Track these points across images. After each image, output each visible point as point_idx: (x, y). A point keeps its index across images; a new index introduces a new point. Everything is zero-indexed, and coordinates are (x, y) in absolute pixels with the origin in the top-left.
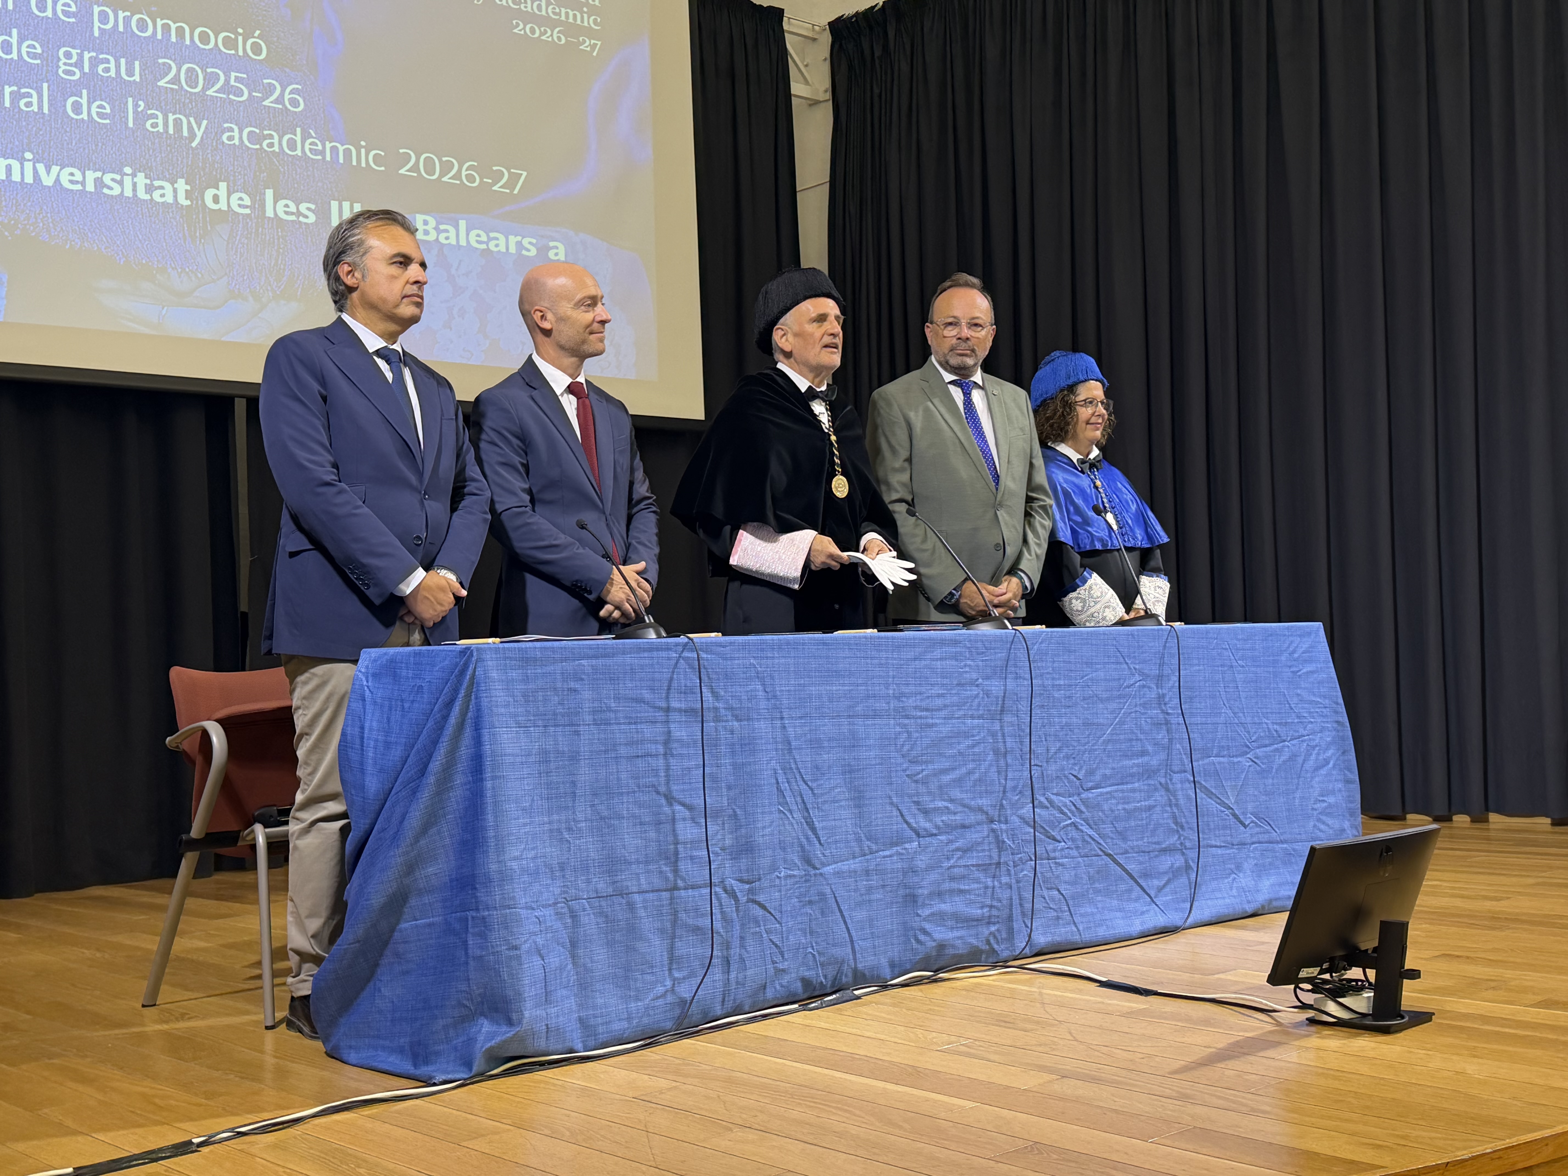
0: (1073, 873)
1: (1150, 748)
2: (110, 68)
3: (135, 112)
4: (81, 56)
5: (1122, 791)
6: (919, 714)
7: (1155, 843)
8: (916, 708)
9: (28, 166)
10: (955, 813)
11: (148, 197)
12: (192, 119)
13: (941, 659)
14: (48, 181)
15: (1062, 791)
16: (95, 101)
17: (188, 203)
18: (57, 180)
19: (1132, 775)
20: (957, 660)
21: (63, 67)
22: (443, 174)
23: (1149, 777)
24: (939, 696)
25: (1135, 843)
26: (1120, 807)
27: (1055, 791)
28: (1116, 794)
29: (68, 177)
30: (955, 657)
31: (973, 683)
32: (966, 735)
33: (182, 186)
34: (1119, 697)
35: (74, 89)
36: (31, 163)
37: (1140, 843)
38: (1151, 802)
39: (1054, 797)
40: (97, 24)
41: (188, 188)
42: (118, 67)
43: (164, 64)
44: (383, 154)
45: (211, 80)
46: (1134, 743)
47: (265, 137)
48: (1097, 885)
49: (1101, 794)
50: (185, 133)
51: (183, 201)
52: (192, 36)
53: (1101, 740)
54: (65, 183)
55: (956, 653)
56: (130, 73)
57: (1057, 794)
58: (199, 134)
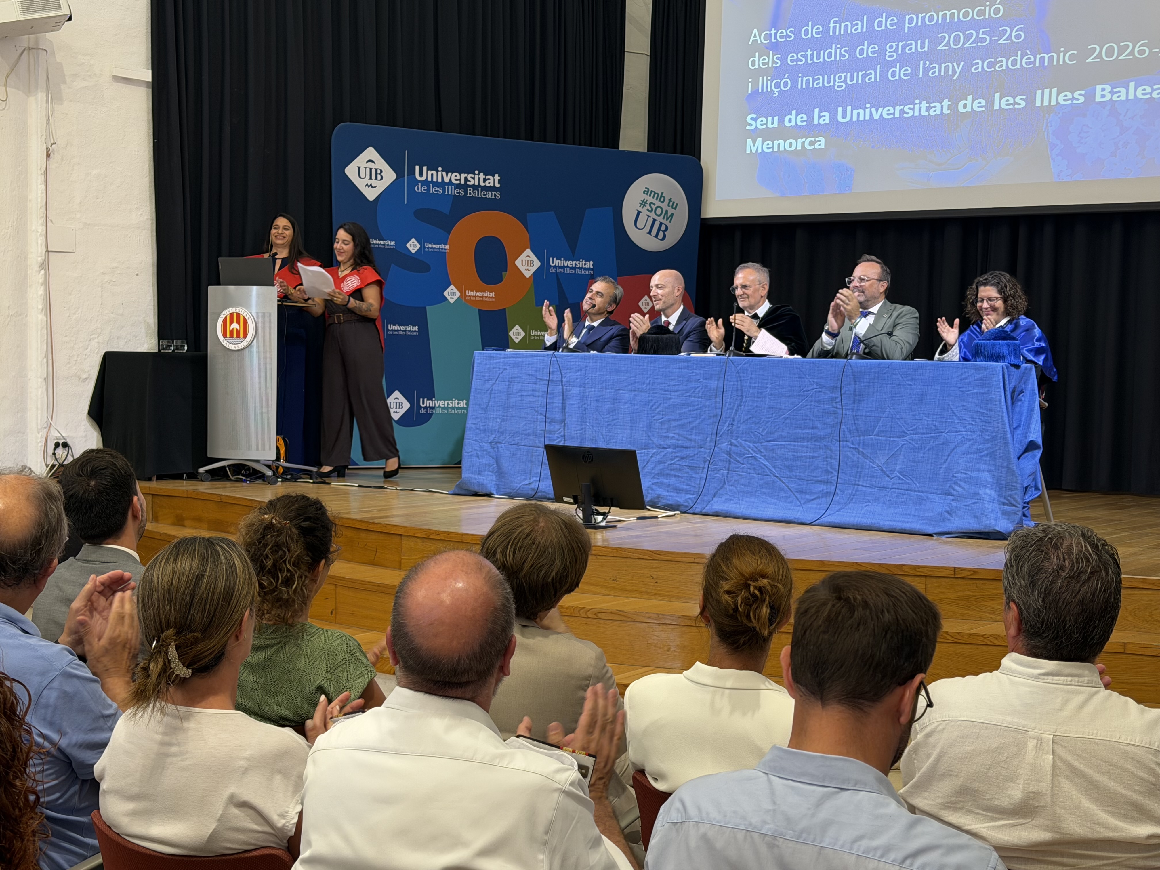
0: (748, 481)
1: (819, 426)
2: (914, 46)
3: (924, 68)
4: (897, 46)
5: (794, 446)
6: (663, 392)
7: (814, 476)
8: (661, 390)
9: (868, 111)
10: (678, 440)
11: (927, 113)
12: (955, 64)
13: (678, 368)
14: (876, 116)
15: (749, 439)
16: (903, 68)
17: (949, 112)
18: (881, 115)
19: (803, 438)
20: (688, 369)
21: (888, 54)
22: (1119, 55)
23: (815, 441)
24: (675, 385)
25: (798, 474)
26: (790, 454)
27: (744, 439)
28: (788, 446)
29: (885, 112)
30: (687, 368)
31: (697, 381)
32: (689, 405)
33: (946, 103)
34: (799, 396)
35: (893, 64)
36: (869, 109)
37: (802, 474)
38: (815, 454)
39: (743, 442)
40: (907, 25)
41: (950, 103)
42: (916, 46)
43: (941, 37)
44: (1076, 52)
45: (968, 38)
46: (807, 421)
47: (998, 63)
48: (764, 490)
49: (776, 445)
50: (950, 73)
51: (946, 111)
52: (958, 15)
53: (781, 417)
54: (885, 116)
55: (688, 366)
56: (922, 47)
57: (745, 441)
58: (958, 71)
